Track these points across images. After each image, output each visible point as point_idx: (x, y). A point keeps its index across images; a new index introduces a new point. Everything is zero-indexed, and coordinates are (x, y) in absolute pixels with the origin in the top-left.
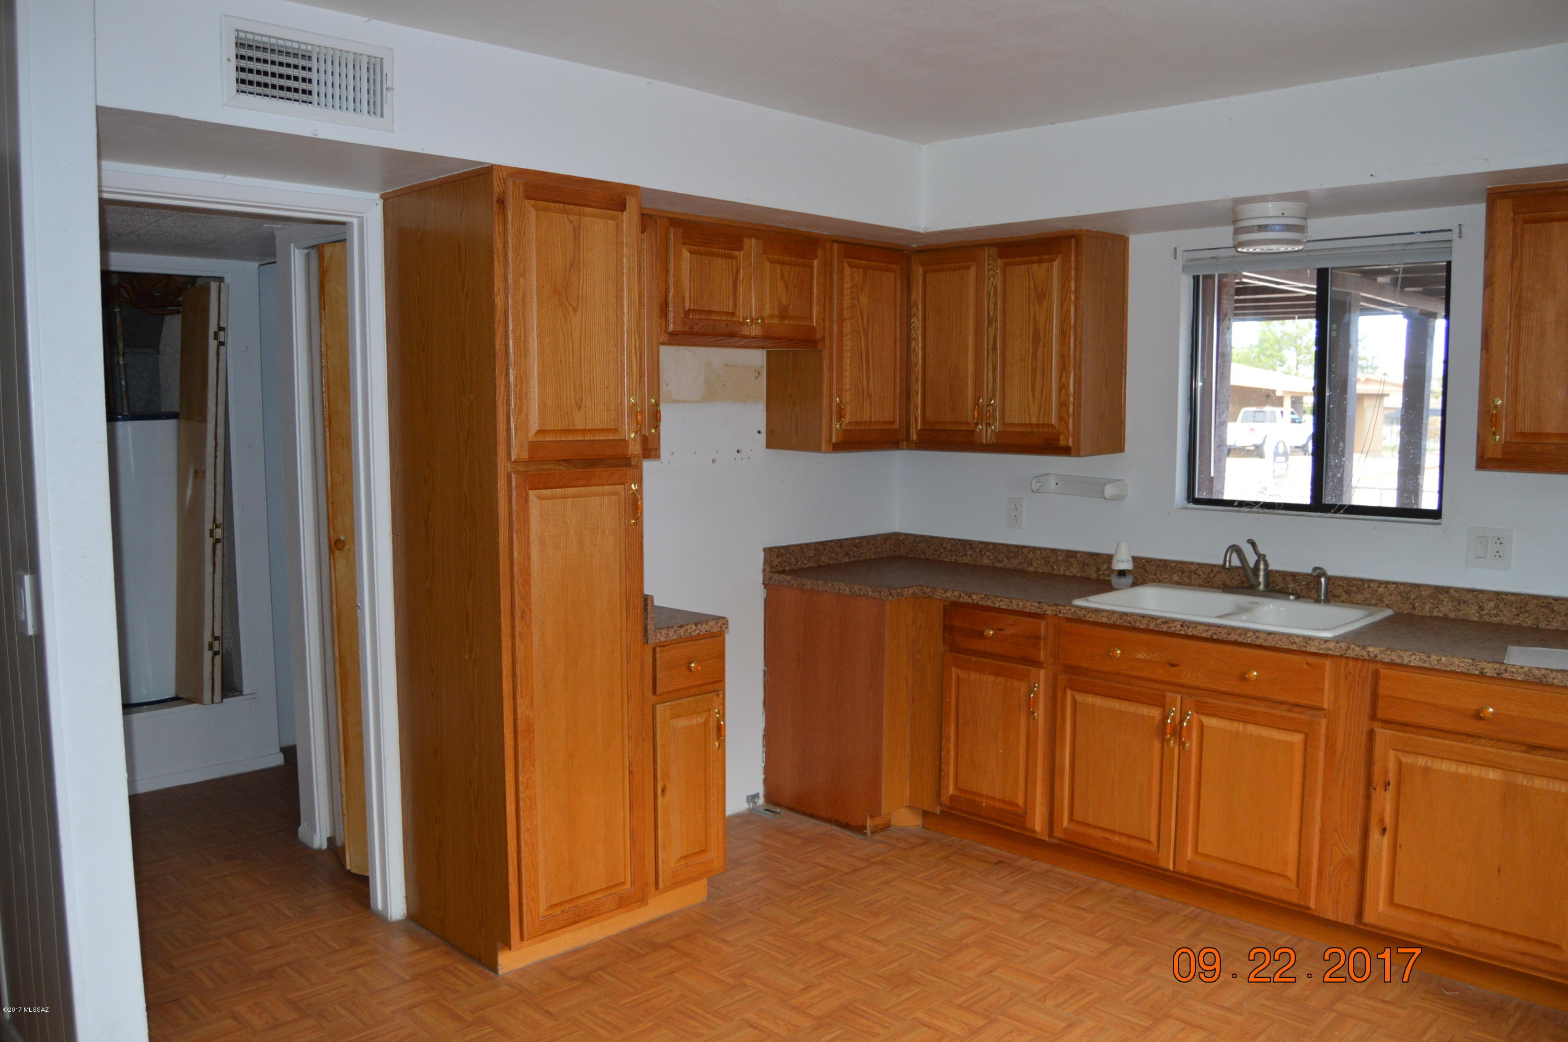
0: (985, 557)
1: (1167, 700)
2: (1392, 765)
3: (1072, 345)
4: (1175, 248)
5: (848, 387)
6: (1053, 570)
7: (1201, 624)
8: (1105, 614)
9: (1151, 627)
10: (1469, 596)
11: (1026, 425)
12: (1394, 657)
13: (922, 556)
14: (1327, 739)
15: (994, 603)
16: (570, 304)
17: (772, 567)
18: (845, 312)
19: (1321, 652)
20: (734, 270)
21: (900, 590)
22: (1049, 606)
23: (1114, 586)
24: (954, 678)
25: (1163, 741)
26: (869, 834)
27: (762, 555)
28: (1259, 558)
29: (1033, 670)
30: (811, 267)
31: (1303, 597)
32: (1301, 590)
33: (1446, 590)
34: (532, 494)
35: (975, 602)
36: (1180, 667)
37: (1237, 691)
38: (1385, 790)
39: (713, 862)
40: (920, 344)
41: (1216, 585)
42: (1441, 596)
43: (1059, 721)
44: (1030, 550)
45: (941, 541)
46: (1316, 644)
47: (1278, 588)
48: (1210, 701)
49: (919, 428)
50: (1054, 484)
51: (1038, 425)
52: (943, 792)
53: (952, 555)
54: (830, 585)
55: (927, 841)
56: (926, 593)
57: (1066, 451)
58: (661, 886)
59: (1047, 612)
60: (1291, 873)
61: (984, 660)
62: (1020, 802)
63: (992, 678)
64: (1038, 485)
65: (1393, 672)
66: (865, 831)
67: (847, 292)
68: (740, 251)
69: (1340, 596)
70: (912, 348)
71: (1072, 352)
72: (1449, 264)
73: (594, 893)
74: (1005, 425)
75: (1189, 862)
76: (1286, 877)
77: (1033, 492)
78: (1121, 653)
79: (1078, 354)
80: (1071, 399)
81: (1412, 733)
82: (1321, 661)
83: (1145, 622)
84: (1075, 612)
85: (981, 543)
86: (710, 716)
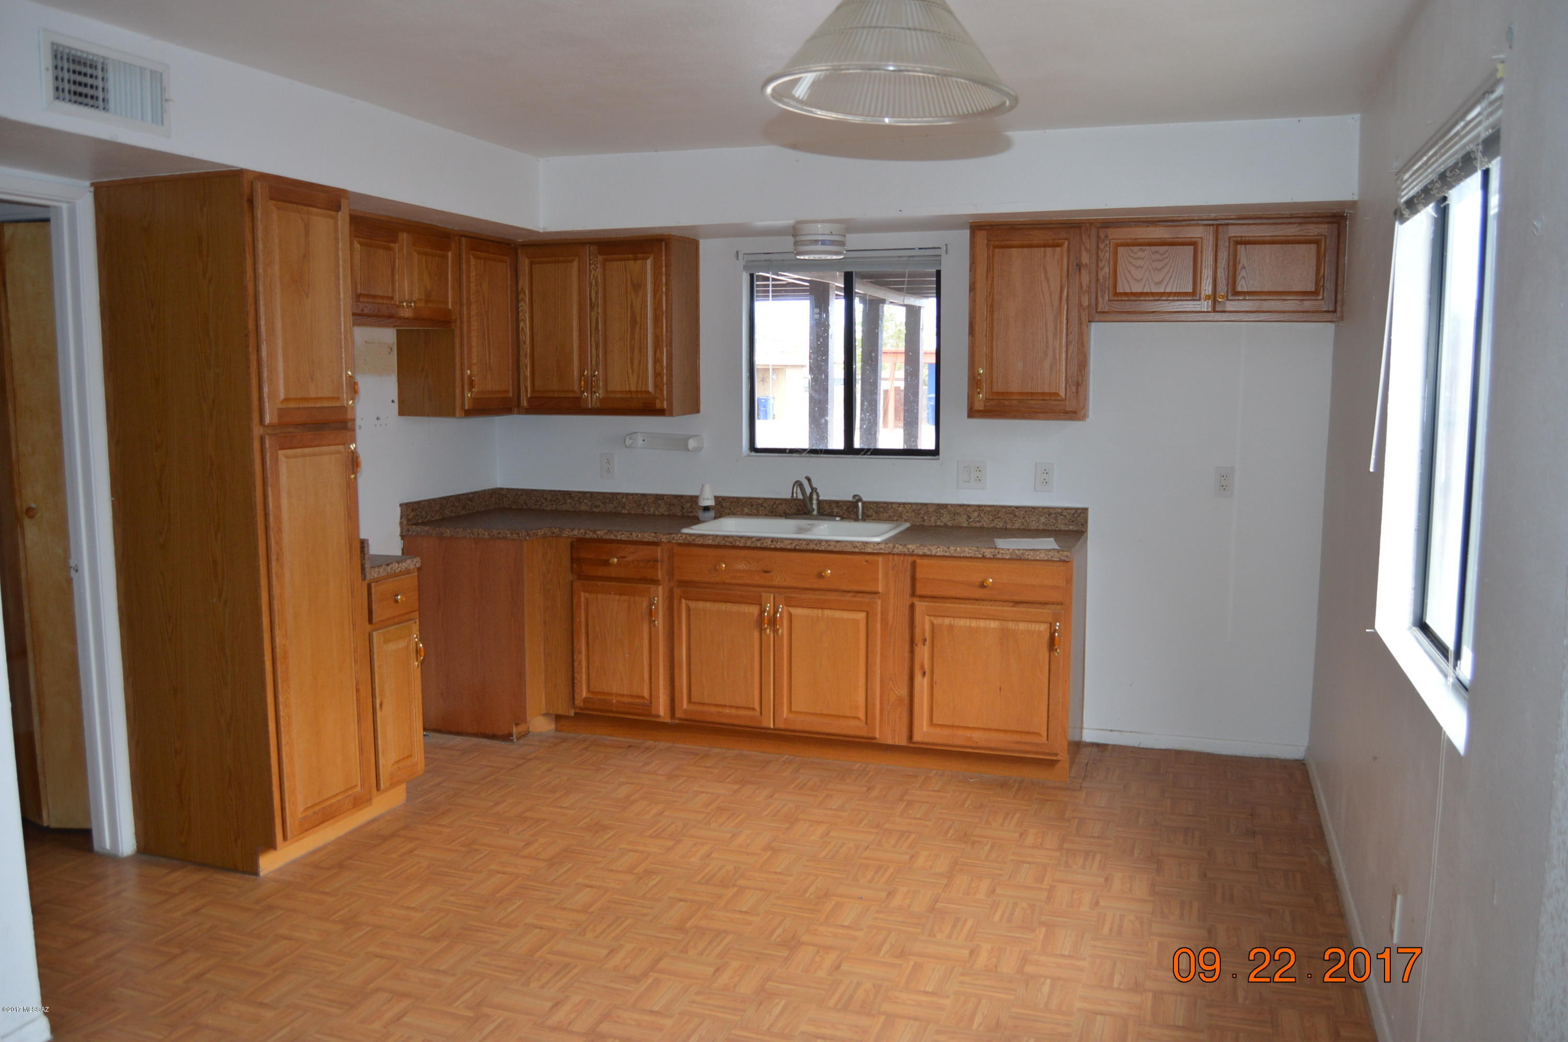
0: (583, 504)
1: (763, 598)
2: (927, 627)
3: (664, 328)
4: (737, 251)
5: (475, 361)
6: (644, 511)
7: (786, 539)
8: (711, 537)
9: (748, 545)
10: (961, 509)
11: (626, 392)
12: (926, 551)
13: (525, 507)
14: (882, 613)
15: (616, 536)
16: (304, 290)
17: (408, 520)
18: (472, 296)
19: (875, 551)
20: (392, 259)
21: (535, 531)
22: (664, 535)
23: (701, 519)
24: (583, 599)
25: (761, 630)
26: (515, 740)
27: (398, 510)
28: (812, 490)
29: (653, 588)
30: (447, 258)
31: (845, 518)
32: (843, 514)
33: (945, 506)
34: (281, 452)
35: (599, 536)
36: (772, 573)
37: (815, 586)
38: (924, 645)
39: (417, 765)
40: (528, 325)
41: (779, 514)
42: (942, 511)
43: (676, 626)
44: (623, 496)
45: (542, 493)
46: (872, 546)
47: (826, 512)
48: (794, 595)
49: (529, 396)
50: (642, 441)
51: (637, 392)
52: (577, 696)
53: (553, 505)
54: (469, 531)
55: (565, 740)
56: (554, 533)
57: (661, 412)
58: (382, 787)
59: (662, 540)
60: (862, 715)
61: (610, 583)
62: (646, 694)
63: (617, 597)
64: (630, 442)
65: (926, 561)
66: (512, 738)
67: (473, 279)
68: (395, 243)
69: (872, 516)
70: (521, 328)
71: (664, 331)
72: (938, 273)
73: (336, 795)
74: (607, 391)
75: (786, 719)
76: (858, 718)
77: (627, 447)
78: (725, 566)
79: (669, 334)
80: (665, 371)
81: (940, 602)
82: (875, 558)
83: (743, 541)
84: (686, 538)
85: (580, 492)
86: (410, 641)
